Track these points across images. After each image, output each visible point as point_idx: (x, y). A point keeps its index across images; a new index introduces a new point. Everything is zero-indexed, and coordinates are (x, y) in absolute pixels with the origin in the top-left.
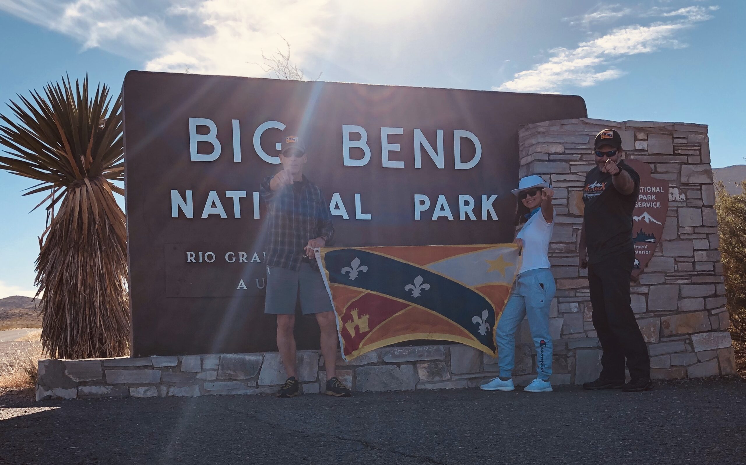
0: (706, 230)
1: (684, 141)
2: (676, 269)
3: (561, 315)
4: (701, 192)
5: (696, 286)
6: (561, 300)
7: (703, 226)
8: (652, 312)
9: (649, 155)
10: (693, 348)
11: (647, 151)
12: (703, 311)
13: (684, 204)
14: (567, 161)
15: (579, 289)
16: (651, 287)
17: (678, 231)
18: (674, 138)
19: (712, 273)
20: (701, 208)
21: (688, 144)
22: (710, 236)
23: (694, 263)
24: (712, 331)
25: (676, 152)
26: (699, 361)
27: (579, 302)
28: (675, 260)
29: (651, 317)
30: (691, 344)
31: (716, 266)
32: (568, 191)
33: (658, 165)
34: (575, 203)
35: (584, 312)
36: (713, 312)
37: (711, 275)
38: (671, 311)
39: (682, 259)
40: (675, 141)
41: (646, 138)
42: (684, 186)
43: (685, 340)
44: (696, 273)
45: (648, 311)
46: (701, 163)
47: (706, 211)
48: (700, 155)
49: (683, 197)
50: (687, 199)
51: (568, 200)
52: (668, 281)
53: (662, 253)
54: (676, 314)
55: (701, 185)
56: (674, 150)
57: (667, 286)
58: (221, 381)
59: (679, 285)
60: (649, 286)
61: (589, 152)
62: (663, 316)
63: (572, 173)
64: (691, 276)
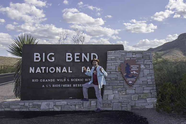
0: (151, 75)
1: (145, 55)
2: (143, 83)
3: (113, 94)
4: (150, 66)
5: (148, 87)
6: (113, 90)
10: (147, 102)
11: (136, 57)
12: (150, 93)
13: (145, 69)
14: (116, 60)
15: (118, 88)
17: (143, 75)
18: (142, 54)
19: (152, 84)
20: (149, 69)
23: (147, 82)
24: (152, 98)
26: (148, 105)
27: (118, 91)
28: (142, 81)
30: (146, 100)
32: (116, 66)
33: (138, 60)
35: (119, 93)
36: (152, 93)
38: (141, 93)
39: (144, 81)
41: (135, 54)
42: (145, 65)
45: (135, 93)
46: (150, 59)
47: (151, 70)
49: (145, 67)
51: (116, 68)
53: (139, 80)
54: (143, 94)
55: (149, 64)
56: (142, 57)
57: (140, 87)
58: (33, 108)
59: (144, 87)
60: (136, 87)
61: (121, 58)
62: (139, 94)
63: (117, 63)
64: (147, 85)
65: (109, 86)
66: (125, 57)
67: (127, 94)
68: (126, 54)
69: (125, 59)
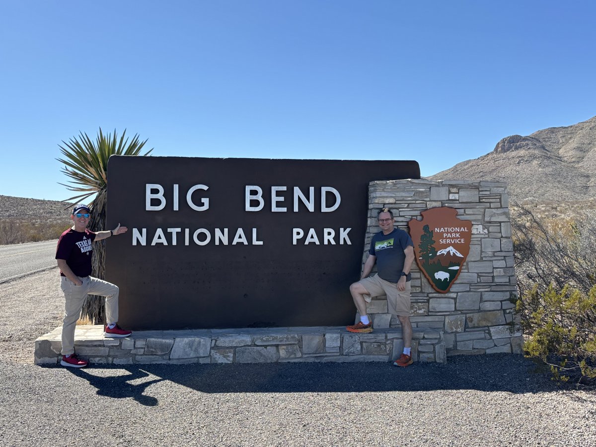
0: (503, 254)
1: (488, 193)
2: (479, 281)
4: (501, 228)
5: (494, 293)
7: (501, 251)
8: (459, 310)
9: (460, 203)
10: (491, 337)
11: (458, 200)
12: (499, 310)
13: (487, 236)
14: (398, 208)
16: (459, 294)
17: (481, 254)
18: (480, 191)
19: (508, 284)
20: (500, 238)
21: (491, 195)
22: (506, 258)
23: (493, 277)
24: (506, 324)
25: (481, 201)
26: (495, 346)
28: (478, 275)
29: (459, 314)
30: (489, 333)
31: (510, 280)
33: (466, 210)
36: (508, 311)
37: (507, 285)
38: (474, 310)
39: (484, 274)
40: (481, 193)
41: (457, 192)
42: (487, 224)
43: (485, 331)
44: (495, 284)
45: (456, 310)
46: (501, 207)
47: (504, 240)
48: (500, 202)
49: (486, 231)
50: (489, 232)
52: (472, 290)
53: (468, 270)
54: (479, 312)
55: (500, 223)
56: (480, 199)
57: (471, 293)
58: (146, 355)
59: (481, 292)
60: (457, 293)
61: (414, 202)
62: (468, 313)
63: (400, 216)
64: (491, 286)
66: (425, 199)
67: (430, 314)
68: (428, 190)
69: (426, 207)
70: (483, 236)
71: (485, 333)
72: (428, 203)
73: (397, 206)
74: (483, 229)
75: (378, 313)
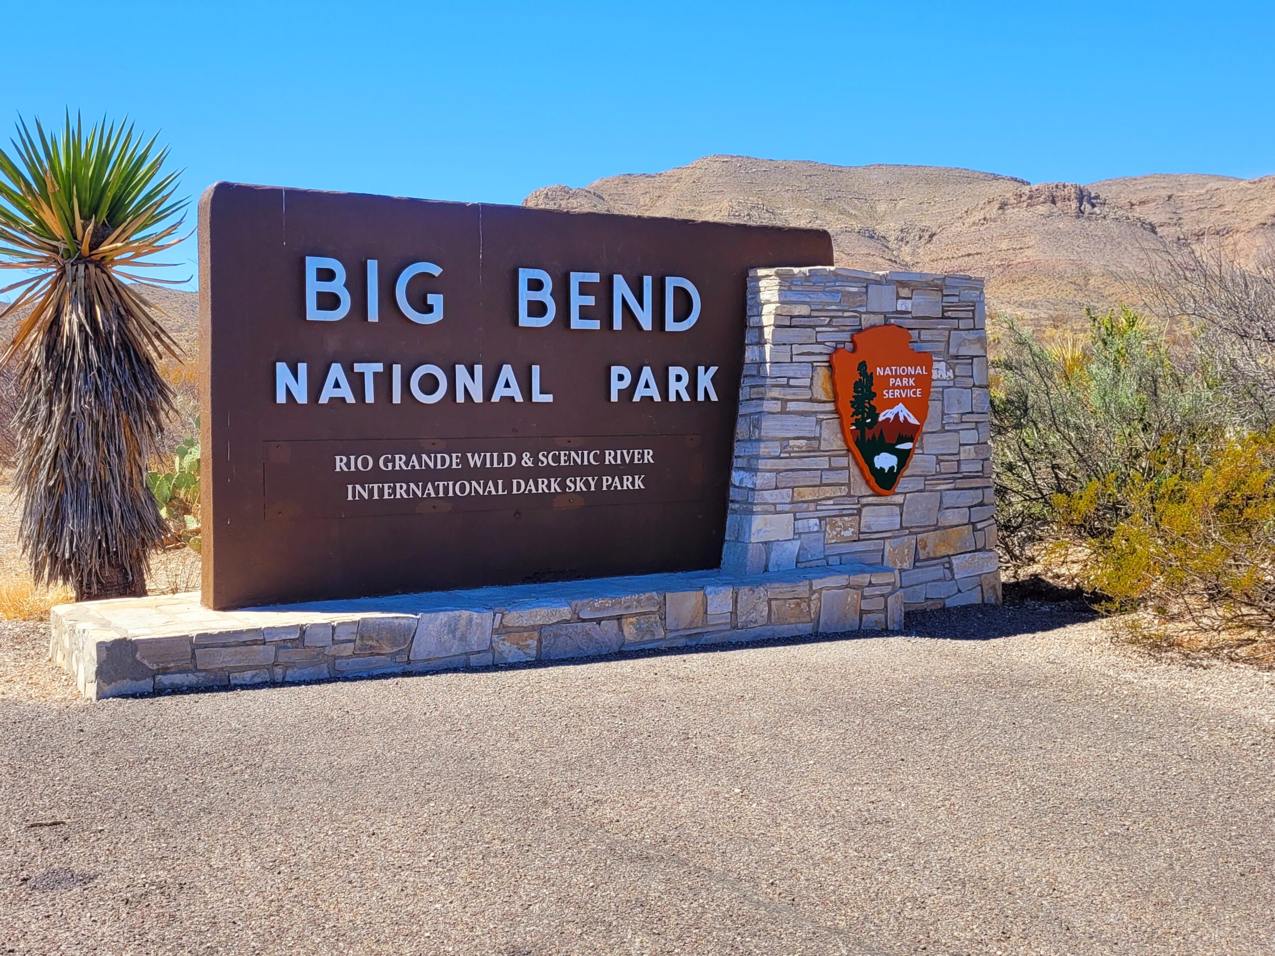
0: (975, 418)
1: (956, 299)
2: (938, 470)
3: (797, 537)
4: (972, 368)
5: (959, 492)
7: (972, 413)
8: (907, 528)
9: (913, 318)
10: (953, 575)
11: (911, 313)
12: (966, 524)
13: (951, 384)
14: (813, 327)
15: (820, 500)
16: (908, 495)
17: (943, 419)
18: (943, 296)
19: (980, 474)
20: (971, 388)
21: (960, 304)
22: (979, 425)
23: (959, 461)
24: (975, 551)
25: (946, 314)
27: (820, 519)
28: (937, 459)
29: (906, 535)
30: (950, 569)
31: (985, 466)
32: (813, 367)
33: (922, 332)
34: (820, 382)
35: (825, 532)
36: (979, 526)
37: (978, 477)
38: (929, 526)
39: (945, 457)
40: (945, 299)
41: (910, 296)
42: (952, 361)
43: (943, 564)
44: (961, 476)
45: (902, 528)
46: (975, 329)
47: (977, 391)
48: (973, 318)
49: (950, 374)
50: (955, 376)
51: (812, 379)
52: (928, 488)
53: (923, 449)
54: (935, 530)
55: (972, 357)
56: (943, 312)
57: (926, 493)
59: (940, 491)
60: (906, 494)
61: (840, 314)
62: (919, 533)
63: (818, 343)
64: (955, 479)
65: (777, 488)
66: (859, 309)
67: (862, 536)
68: (864, 290)
69: (861, 324)
70: (945, 384)
71: (945, 568)
72: (863, 316)
73: (812, 322)
74: (947, 370)
75: (778, 540)
